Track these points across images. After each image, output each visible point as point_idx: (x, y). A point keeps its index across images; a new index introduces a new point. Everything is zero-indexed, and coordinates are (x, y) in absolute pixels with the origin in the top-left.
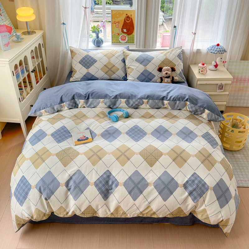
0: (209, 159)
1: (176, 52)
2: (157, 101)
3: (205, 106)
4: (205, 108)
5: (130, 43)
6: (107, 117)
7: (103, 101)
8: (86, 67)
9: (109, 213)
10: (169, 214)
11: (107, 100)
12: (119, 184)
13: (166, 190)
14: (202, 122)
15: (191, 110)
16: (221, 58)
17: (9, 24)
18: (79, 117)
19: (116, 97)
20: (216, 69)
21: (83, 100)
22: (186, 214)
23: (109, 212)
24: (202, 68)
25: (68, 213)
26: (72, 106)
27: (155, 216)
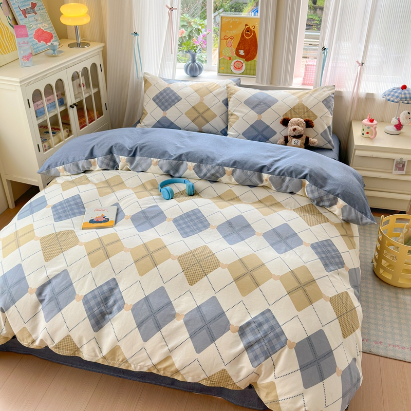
0: (306, 288)
1: (320, 94)
2: (249, 172)
3: (338, 192)
4: (338, 195)
5: (250, 75)
6: (157, 190)
7: (157, 162)
8: (163, 107)
9: (100, 356)
10: (206, 379)
11: (164, 162)
12: (125, 306)
13: (204, 331)
14: (327, 220)
15: (311, 196)
16: (409, 113)
17: (48, 28)
18: (112, 185)
19: (180, 158)
20: (398, 132)
21: (126, 158)
22: (238, 384)
23: (100, 353)
24: (368, 128)
25: (34, 341)
26: (108, 165)
27: (179, 378)
